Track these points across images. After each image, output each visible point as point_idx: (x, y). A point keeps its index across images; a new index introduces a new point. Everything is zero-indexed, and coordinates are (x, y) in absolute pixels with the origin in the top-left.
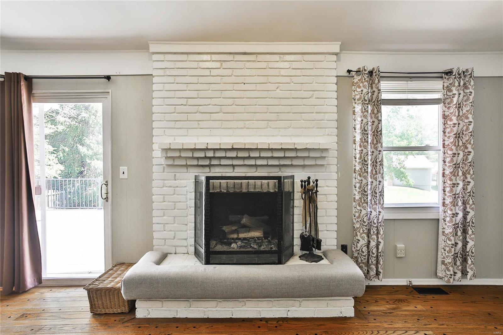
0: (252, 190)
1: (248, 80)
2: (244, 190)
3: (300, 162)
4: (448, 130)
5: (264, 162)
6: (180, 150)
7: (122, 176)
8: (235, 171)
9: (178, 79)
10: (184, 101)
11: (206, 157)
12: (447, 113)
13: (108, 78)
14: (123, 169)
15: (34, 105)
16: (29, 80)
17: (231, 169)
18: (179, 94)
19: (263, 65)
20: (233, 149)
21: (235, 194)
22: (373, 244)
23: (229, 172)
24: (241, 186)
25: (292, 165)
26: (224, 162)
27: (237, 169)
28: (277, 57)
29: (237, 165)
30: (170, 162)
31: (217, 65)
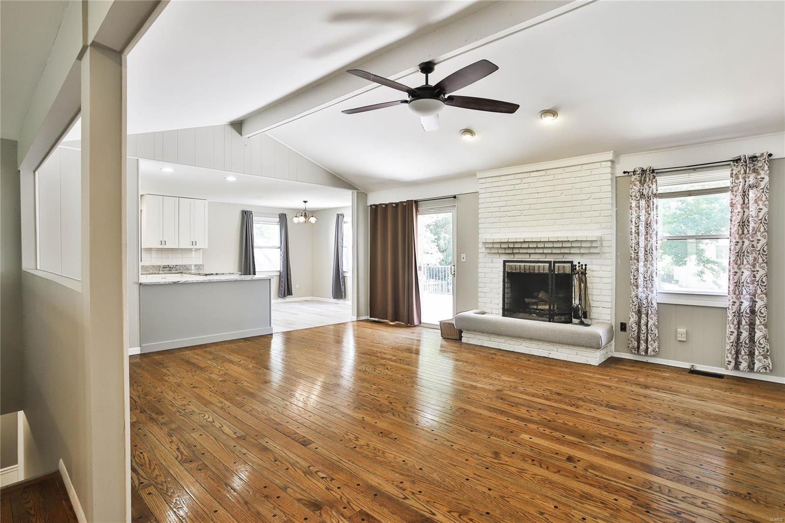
0: (542, 271)
1: (540, 190)
2: (536, 272)
3: (577, 251)
4: (734, 219)
5: (549, 251)
6: (493, 243)
7: (462, 260)
8: (531, 257)
9: (494, 194)
10: (497, 209)
11: (509, 248)
12: (734, 202)
13: (455, 197)
14: (463, 255)
15: (418, 216)
16: (416, 202)
17: (528, 256)
18: (495, 204)
19: (551, 177)
20: (524, 242)
21: (530, 274)
22: (643, 322)
23: (526, 258)
24: (534, 268)
25: (570, 253)
26: (522, 251)
27: (532, 256)
28: (560, 171)
29: (532, 253)
30: (488, 251)
31: (519, 181)
